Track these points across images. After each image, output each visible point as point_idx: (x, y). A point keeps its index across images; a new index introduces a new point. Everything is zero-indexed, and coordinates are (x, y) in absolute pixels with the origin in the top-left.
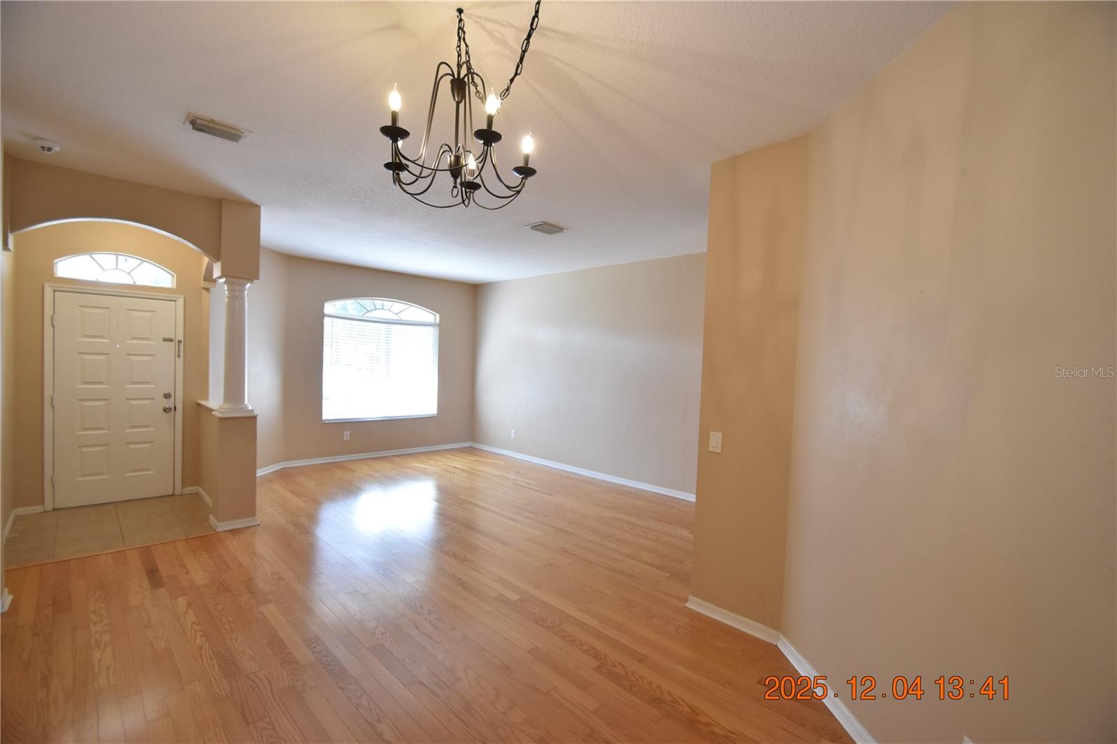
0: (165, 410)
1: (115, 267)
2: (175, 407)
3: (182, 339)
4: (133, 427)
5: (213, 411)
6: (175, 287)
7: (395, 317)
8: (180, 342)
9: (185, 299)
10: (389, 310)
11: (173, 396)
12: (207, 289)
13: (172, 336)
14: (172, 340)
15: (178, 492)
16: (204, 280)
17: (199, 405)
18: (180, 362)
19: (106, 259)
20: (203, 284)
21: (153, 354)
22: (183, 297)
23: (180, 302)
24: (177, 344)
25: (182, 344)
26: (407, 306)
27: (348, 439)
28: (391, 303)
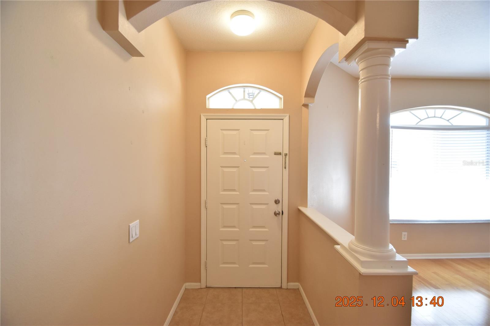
0: (276, 214)
1: (243, 98)
2: (282, 211)
3: (288, 153)
4: (254, 227)
5: (338, 244)
6: (282, 108)
7: (447, 124)
8: (286, 155)
9: (289, 116)
10: (441, 117)
11: (281, 201)
12: (306, 106)
13: (280, 151)
14: (280, 154)
15: (284, 286)
16: (305, 96)
17: (299, 211)
18: (286, 172)
19: (238, 92)
20: (304, 100)
21: (268, 166)
22: (288, 115)
23: (286, 119)
24: (284, 157)
25: (288, 157)
26: (458, 112)
27: (406, 239)
28: (443, 110)
